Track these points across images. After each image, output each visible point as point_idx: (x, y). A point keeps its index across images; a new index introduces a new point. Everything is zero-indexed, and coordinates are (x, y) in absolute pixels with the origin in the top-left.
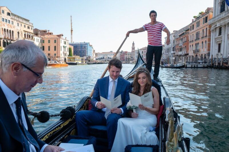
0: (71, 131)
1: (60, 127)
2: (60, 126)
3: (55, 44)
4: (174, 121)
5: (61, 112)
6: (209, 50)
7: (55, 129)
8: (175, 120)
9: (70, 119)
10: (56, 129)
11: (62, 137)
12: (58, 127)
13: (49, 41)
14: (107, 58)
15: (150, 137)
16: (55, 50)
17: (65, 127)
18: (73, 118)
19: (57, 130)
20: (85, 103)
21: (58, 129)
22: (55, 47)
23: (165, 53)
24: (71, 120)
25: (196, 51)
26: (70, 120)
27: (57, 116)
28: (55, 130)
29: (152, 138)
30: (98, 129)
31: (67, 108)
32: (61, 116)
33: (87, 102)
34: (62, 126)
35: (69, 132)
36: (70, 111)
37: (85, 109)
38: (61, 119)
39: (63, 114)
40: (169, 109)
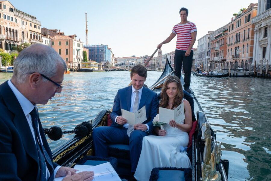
0: (88, 150)
1: (75, 146)
2: (74, 144)
3: (67, 47)
4: (212, 140)
5: (76, 129)
6: (251, 55)
9: (86, 136)
10: (70, 149)
11: (77, 158)
12: (73, 146)
13: (60, 43)
14: (129, 63)
15: (181, 159)
16: (67, 53)
17: (80, 146)
18: (90, 136)
20: (103, 117)
21: (73, 148)
22: (67, 50)
23: (198, 58)
25: (236, 56)
26: (86, 138)
27: (70, 133)
28: (69, 150)
29: (183, 160)
32: (75, 133)
33: (105, 116)
34: (77, 145)
35: (85, 152)
36: (86, 128)
37: (104, 125)
38: (75, 137)
39: (78, 130)
40: (206, 125)
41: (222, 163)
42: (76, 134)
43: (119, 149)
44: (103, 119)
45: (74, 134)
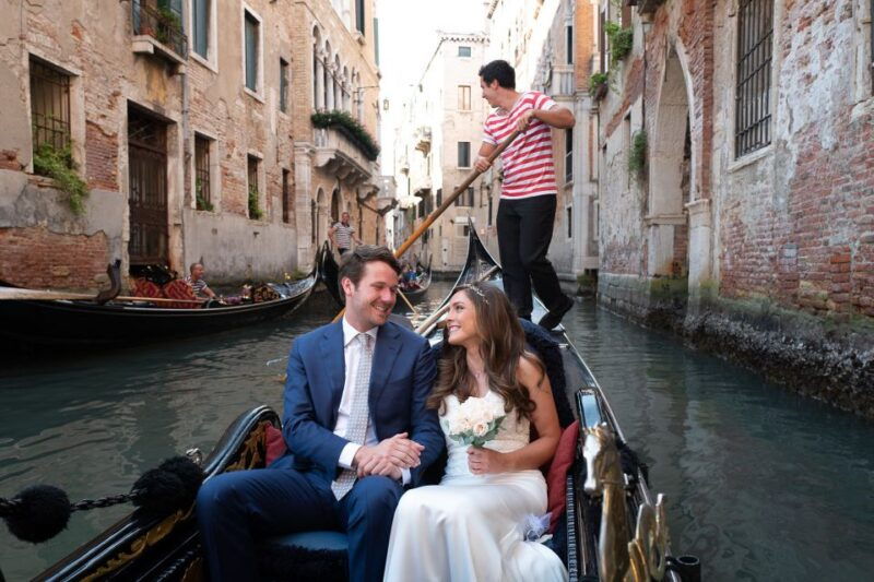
0: (186, 564)
1: (129, 552)
2: (126, 547)
4: (627, 489)
5: (137, 485)
7: (102, 563)
8: (630, 482)
9: (180, 513)
10: (107, 566)
12: (120, 555)
15: (533, 565)
17: (152, 553)
19: (110, 569)
20: (248, 437)
21: (119, 562)
24: (185, 514)
26: (179, 516)
27: (111, 504)
28: (102, 570)
29: (540, 569)
30: (304, 546)
31: (163, 467)
32: (135, 504)
33: (257, 432)
34: (139, 548)
35: (175, 571)
36: (179, 480)
37: (251, 466)
38: (135, 516)
39: (144, 490)
40: (600, 432)
41: (675, 570)
42: (138, 508)
43: (306, 550)
44: (247, 443)
45: (129, 509)
